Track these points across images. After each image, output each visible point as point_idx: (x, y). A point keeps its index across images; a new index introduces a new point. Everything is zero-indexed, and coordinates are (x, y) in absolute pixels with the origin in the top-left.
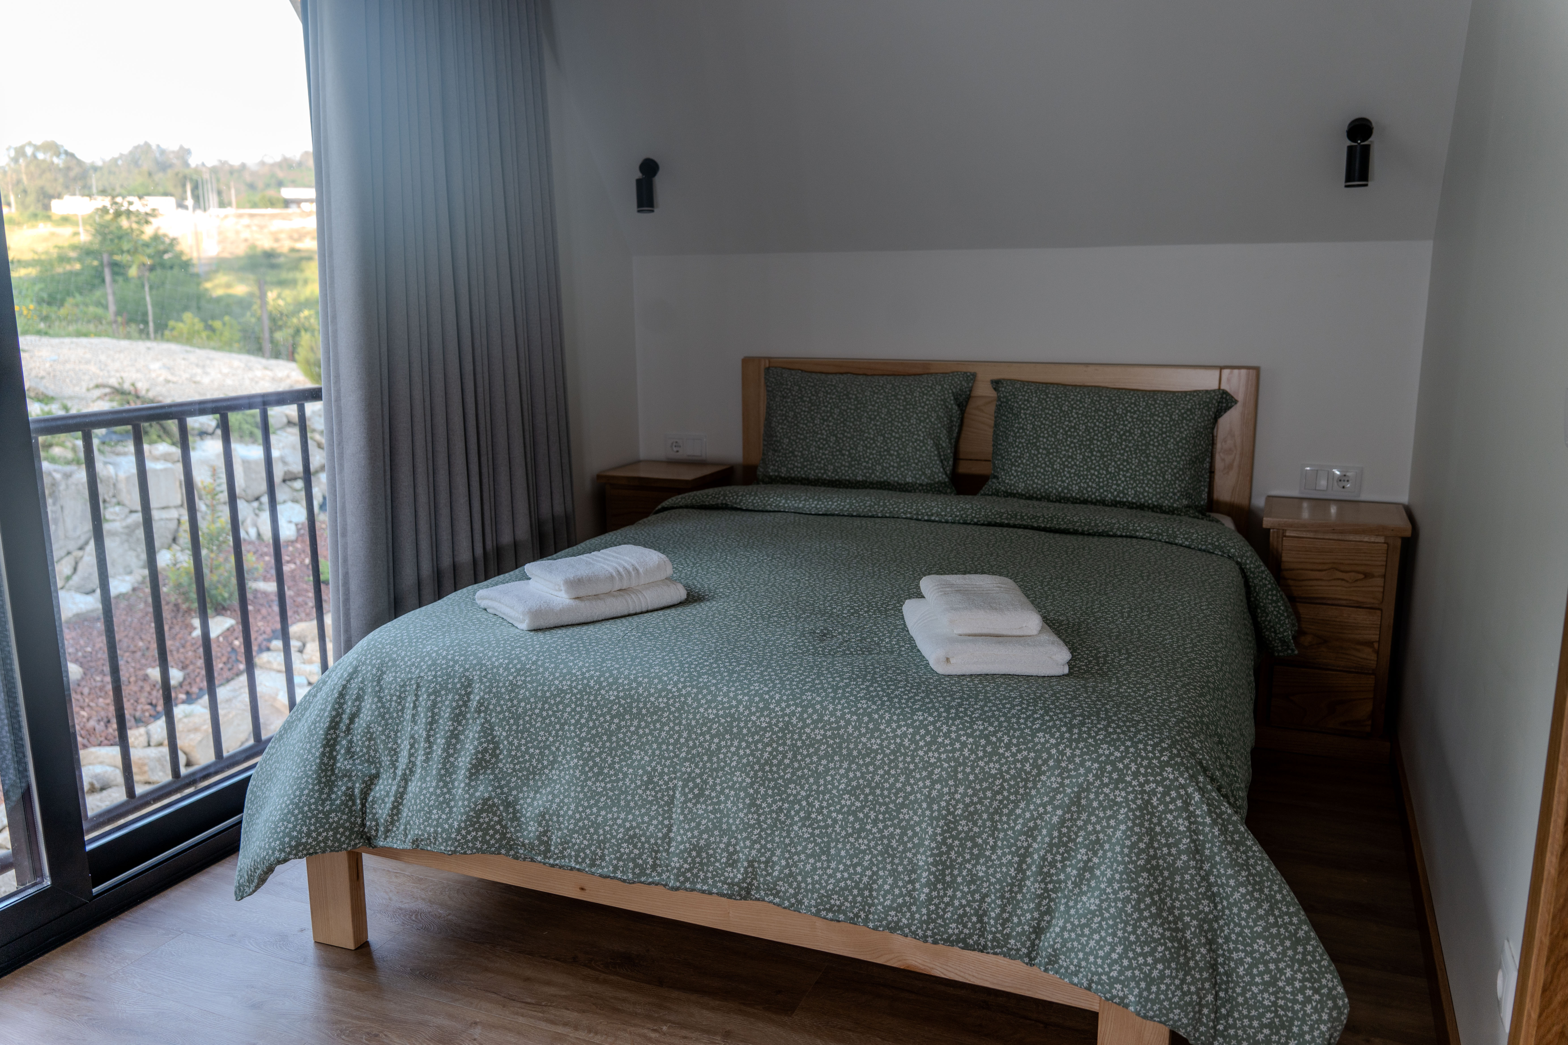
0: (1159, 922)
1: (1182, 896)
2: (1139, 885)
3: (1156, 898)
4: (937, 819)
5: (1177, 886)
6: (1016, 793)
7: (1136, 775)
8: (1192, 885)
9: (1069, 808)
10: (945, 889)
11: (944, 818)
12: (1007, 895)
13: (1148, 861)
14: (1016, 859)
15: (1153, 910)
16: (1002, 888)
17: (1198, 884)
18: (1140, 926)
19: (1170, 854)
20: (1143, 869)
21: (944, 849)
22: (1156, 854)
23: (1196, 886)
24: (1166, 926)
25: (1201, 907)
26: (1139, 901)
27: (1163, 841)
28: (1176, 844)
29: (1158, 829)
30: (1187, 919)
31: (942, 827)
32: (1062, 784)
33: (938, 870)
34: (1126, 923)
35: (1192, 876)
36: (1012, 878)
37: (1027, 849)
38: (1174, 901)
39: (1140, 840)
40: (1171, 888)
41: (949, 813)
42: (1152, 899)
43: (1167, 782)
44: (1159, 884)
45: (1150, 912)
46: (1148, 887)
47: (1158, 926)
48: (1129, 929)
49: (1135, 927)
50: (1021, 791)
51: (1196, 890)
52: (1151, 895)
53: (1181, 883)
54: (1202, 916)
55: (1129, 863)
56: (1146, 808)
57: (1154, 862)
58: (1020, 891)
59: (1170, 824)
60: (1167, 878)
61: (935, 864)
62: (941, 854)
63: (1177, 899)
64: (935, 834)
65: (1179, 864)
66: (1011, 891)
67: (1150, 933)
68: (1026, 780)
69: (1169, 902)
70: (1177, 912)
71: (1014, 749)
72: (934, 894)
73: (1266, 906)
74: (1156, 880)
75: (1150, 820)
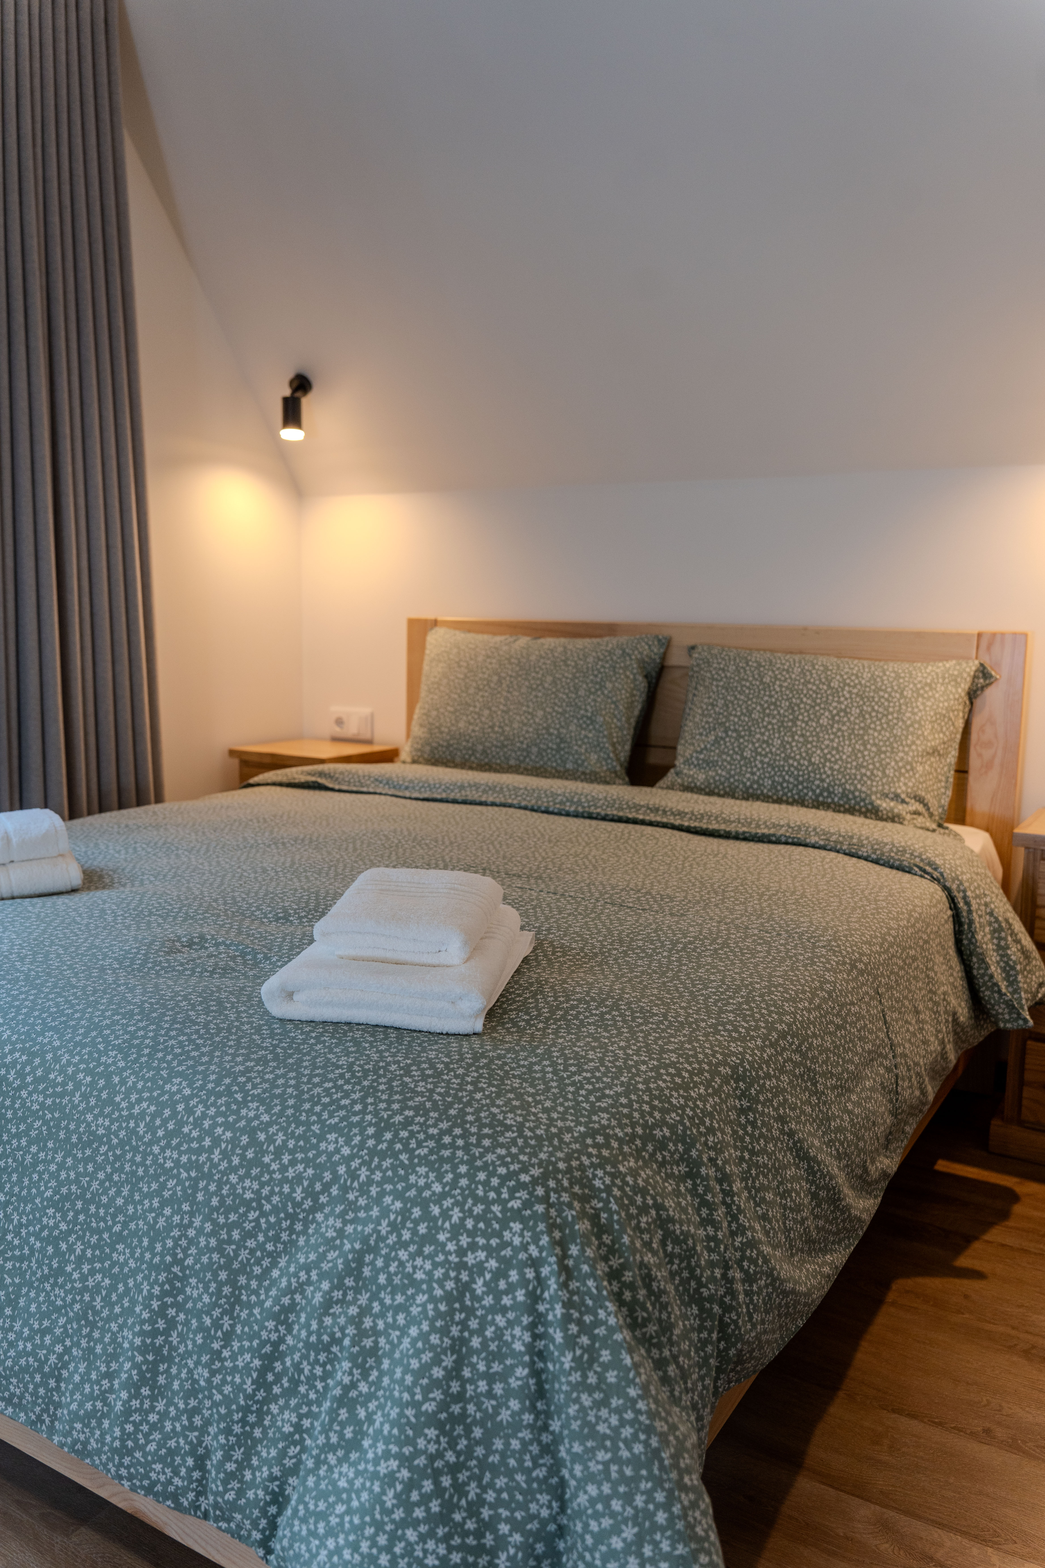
0: (440, 1532)
1: (500, 1482)
2: (417, 1453)
3: (446, 1481)
4: (157, 1268)
5: (494, 1459)
6: (277, 1239)
7: (456, 1231)
8: (521, 1461)
9: (341, 1279)
10: (153, 1398)
11: (168, 1268)
12: (237, 1429)
13: (443, 1406)
14: (257, 1363)
15: (435, 1506)
16: (230, 1413)
17: (534, 1460)
18: (403, 1538)
19: (490, 1394)
20: (432, 1420)
21: (161, 1324)
22: (464, 1390)
23: (528, 1464)
24: (457, 1541)
25: (533, 1507)
26: (411, 1485)
27: (482, 1367)
28: (503, 1377)
29: (476, 1342)
30: (504, 1528)
31: (162, 1285)
32: (341, 1233)
33: (146, 1361)
34: (379, 1527)
35: (524, 1444)
36: (248, 1397)
37: (276, 1345)
38: (484, 1489)
39: (437, 1361)
40: (483, 1464)
41: (176, 1262)
42: (437, 1483)
43: (507, 1252)
44: (458, 1454)
45: (427, 1510)
46: (432, 1458)
47: (438, 1541)
48: (382, 1540)
49: (393, 1538)
50: (284, 1236)
51: (528, 1472)
52: (436, 1475)
53: (504, 1455)
54: (533, 1526)
55: (408, 1404)
56: (460, 1298)
57: (456, 1409)
58: (260, 1423)
59: (499, 1335)
60: (478, 1443)
61: (144, 1350)
62: (155, 1333)
63: (491, 1485)
64: (151, 1296)
65: (505, 1415)
66: (243, 1422)
67: (419, 1553)
68: (293, 1218)
69: (473, 1490)
70: (486, 1513)
71: (286, 1158)
72: (135, 1403)
73: (629, 1532)
74: (453, 1445)
75: (464, 1324)
